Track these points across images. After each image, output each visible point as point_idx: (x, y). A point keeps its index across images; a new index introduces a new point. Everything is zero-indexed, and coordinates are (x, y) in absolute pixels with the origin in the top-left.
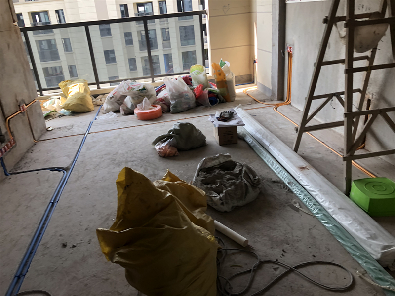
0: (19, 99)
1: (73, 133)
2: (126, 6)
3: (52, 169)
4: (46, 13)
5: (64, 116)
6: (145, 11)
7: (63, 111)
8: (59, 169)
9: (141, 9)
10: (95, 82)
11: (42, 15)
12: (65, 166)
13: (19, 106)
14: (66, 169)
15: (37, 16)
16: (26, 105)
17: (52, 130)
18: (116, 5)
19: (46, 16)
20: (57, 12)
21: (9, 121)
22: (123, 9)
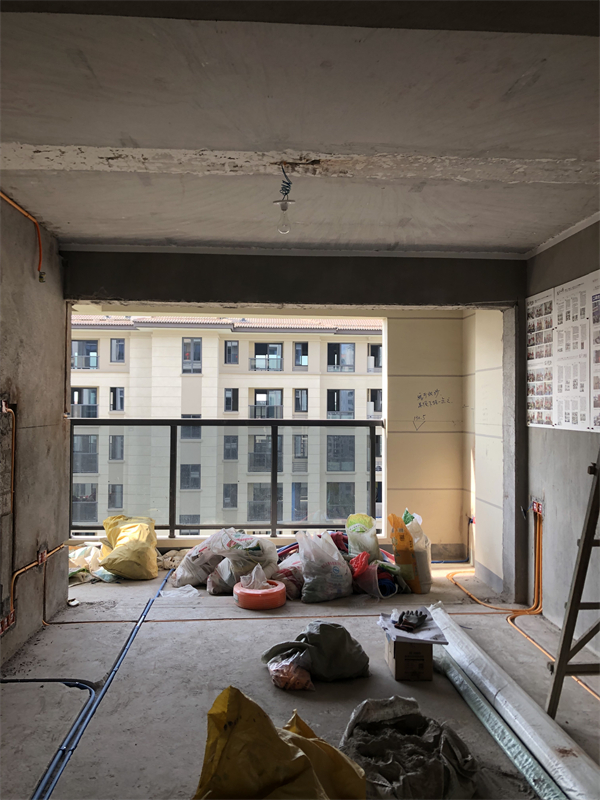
0: (41, 540)
1: (114, 617)
2: (235, 392)
3: (70, 683)
4: (94, 390)
5: (100, 581)
6: (267, 402)
7: (101, 571)
8: (82, 685)
9: (261, 398)
10: (167, 523)
11: (85, 393)
12: (94, 680)
13: (38, 552)
14: (96, 687)
15: (76, 394)
16: (48, 552)
17: (77, 605)
18: (219, 388)
19: (92, 395)
20: (113, 390)
21: (17, 577)
22: (229, 395)
